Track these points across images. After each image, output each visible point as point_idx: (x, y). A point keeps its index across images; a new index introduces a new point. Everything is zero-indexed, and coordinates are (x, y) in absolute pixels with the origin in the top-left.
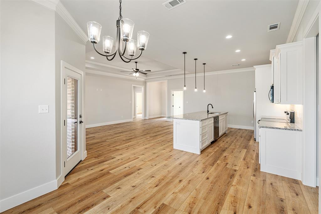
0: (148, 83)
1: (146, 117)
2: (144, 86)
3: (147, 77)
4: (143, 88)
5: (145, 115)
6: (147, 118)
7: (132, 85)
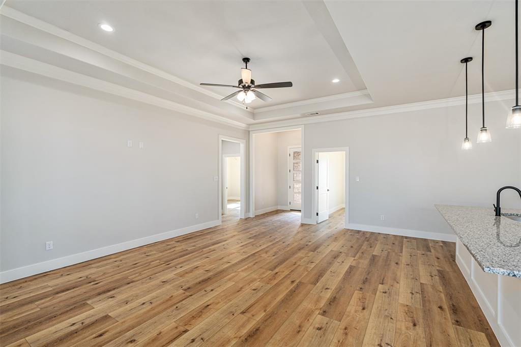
0: (254, 135)
1: (249, 212)
2: (245, 141)
3: (254, 119)
4: (242, 147)
5: (247, 209)
6: (251, 215)
7: (220, 136)
